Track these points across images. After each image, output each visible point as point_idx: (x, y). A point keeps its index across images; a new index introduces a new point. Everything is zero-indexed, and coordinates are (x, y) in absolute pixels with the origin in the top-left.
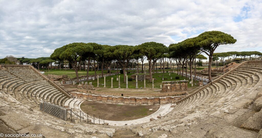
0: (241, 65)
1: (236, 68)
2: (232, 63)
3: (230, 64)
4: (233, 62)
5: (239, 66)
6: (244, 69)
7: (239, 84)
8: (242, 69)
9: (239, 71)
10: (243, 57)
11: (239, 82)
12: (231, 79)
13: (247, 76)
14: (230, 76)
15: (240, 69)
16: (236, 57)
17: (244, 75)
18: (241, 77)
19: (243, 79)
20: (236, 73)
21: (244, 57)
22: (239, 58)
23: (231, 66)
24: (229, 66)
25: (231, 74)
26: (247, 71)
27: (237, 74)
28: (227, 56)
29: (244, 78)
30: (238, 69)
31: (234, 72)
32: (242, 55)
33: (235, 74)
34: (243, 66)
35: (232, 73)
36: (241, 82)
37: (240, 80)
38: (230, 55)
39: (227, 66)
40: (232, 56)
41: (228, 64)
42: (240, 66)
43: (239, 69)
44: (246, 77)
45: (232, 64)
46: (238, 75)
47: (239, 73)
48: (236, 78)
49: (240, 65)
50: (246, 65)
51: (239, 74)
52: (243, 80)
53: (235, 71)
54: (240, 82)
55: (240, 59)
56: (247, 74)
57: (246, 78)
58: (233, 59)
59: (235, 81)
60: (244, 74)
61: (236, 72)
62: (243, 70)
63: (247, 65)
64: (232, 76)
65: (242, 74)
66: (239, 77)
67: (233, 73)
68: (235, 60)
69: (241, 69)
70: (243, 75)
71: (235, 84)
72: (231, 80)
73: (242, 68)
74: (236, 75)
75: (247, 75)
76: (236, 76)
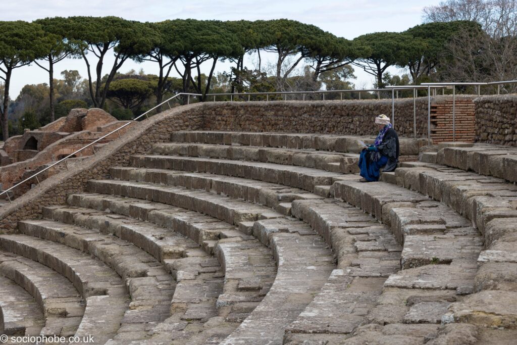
0: (139, 143)
1: (98, 164)
2: (76, 111)
3: (61, 122)
4: (82, 111)
5: (120, 151)
6: (164, 179)
7: (100, 311)
8: (148, 178)
9: (123, 192)
10: (176, 71)
11: (104, 293)
12: (47, 262)
13: (179, 238)
14: (41, 234)
15: (134, 170)
16: (116, 67)
17: (159, 232)
18: (129, 250)
19: (140, 267)
20: (91, 206)
21: (188, 68)
22: (142, 77)
23: (70, 143)
24: (54, 137)
25: (44, 214)
26: (188, 193)
27: (101, 218)
28: (40, 55)
29: (155, 254)
30: (110, 174)
31: (77, 203)
32: (163, 51)
33: (79, 213)
34: (162, 145)
35: (60, 209)
36: (127, 294)
37: (120, 274)
38: (69, 51)
39: (33, 144)
40: (83, 55)
41: (44, 121)
42: (129, 144)
43: (126, 176)
44: (169, 244)
45: (79, 125)
46: (105, 229)
47: (122, 213)
48: (85, 249)
49: (130, 137)
50: (185, 138)
51: (118, 222)
52: (144, 274)
53: (89, 188)
54: (114, 289)
55: (155, 83)
56: (182, 217)
57: (171, 255)
58: (94, 79)
59: (78, 280)
60: (162, 222)
61: (97, 198)
62: (153, 187)
63: (194, 139)
64: (59, 239)
65: (142, 216)
66: (114, 248)
67: (67, 204)
68: (111, 94)
69: (136, 178)
70: (149, 233)
71: (71, 306)
72: (46, 273)
73: (147, 163)
74: (89, 225)
75: (182, 229)
76: (90, 237)
